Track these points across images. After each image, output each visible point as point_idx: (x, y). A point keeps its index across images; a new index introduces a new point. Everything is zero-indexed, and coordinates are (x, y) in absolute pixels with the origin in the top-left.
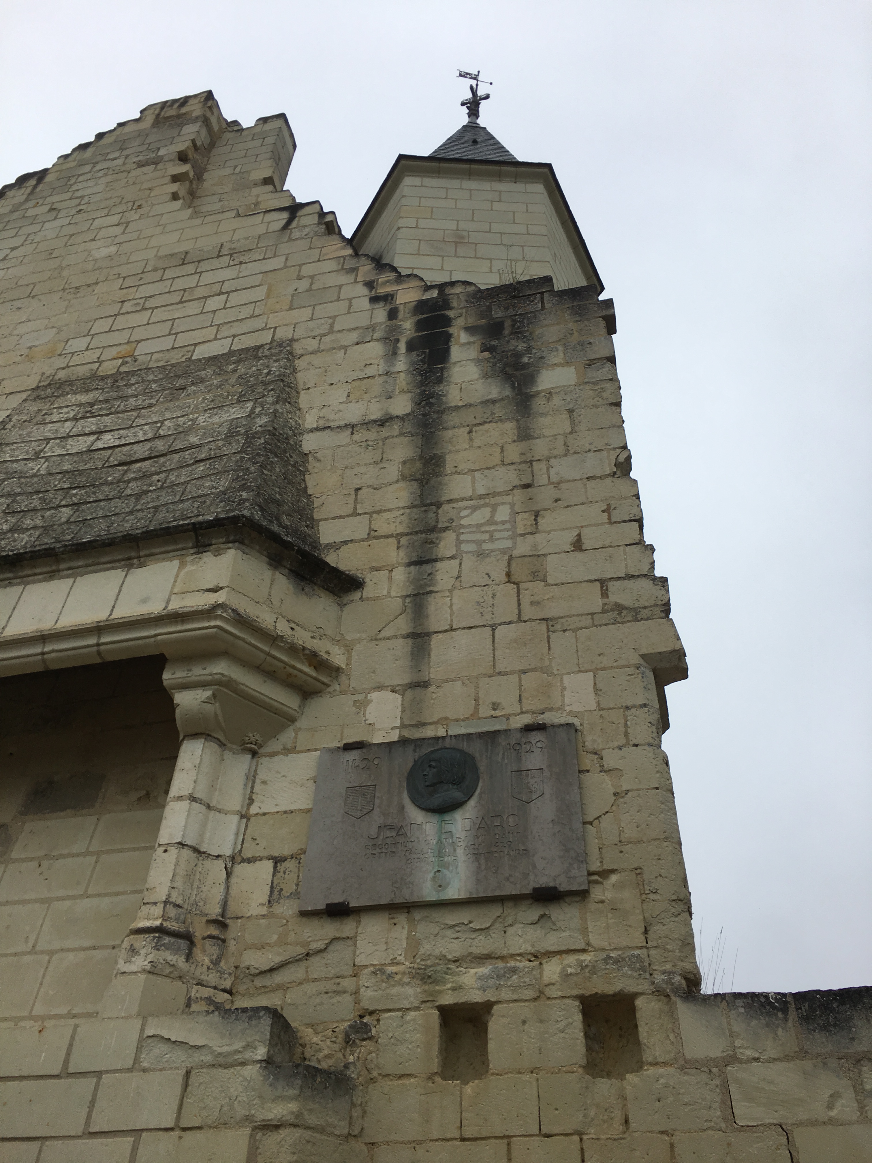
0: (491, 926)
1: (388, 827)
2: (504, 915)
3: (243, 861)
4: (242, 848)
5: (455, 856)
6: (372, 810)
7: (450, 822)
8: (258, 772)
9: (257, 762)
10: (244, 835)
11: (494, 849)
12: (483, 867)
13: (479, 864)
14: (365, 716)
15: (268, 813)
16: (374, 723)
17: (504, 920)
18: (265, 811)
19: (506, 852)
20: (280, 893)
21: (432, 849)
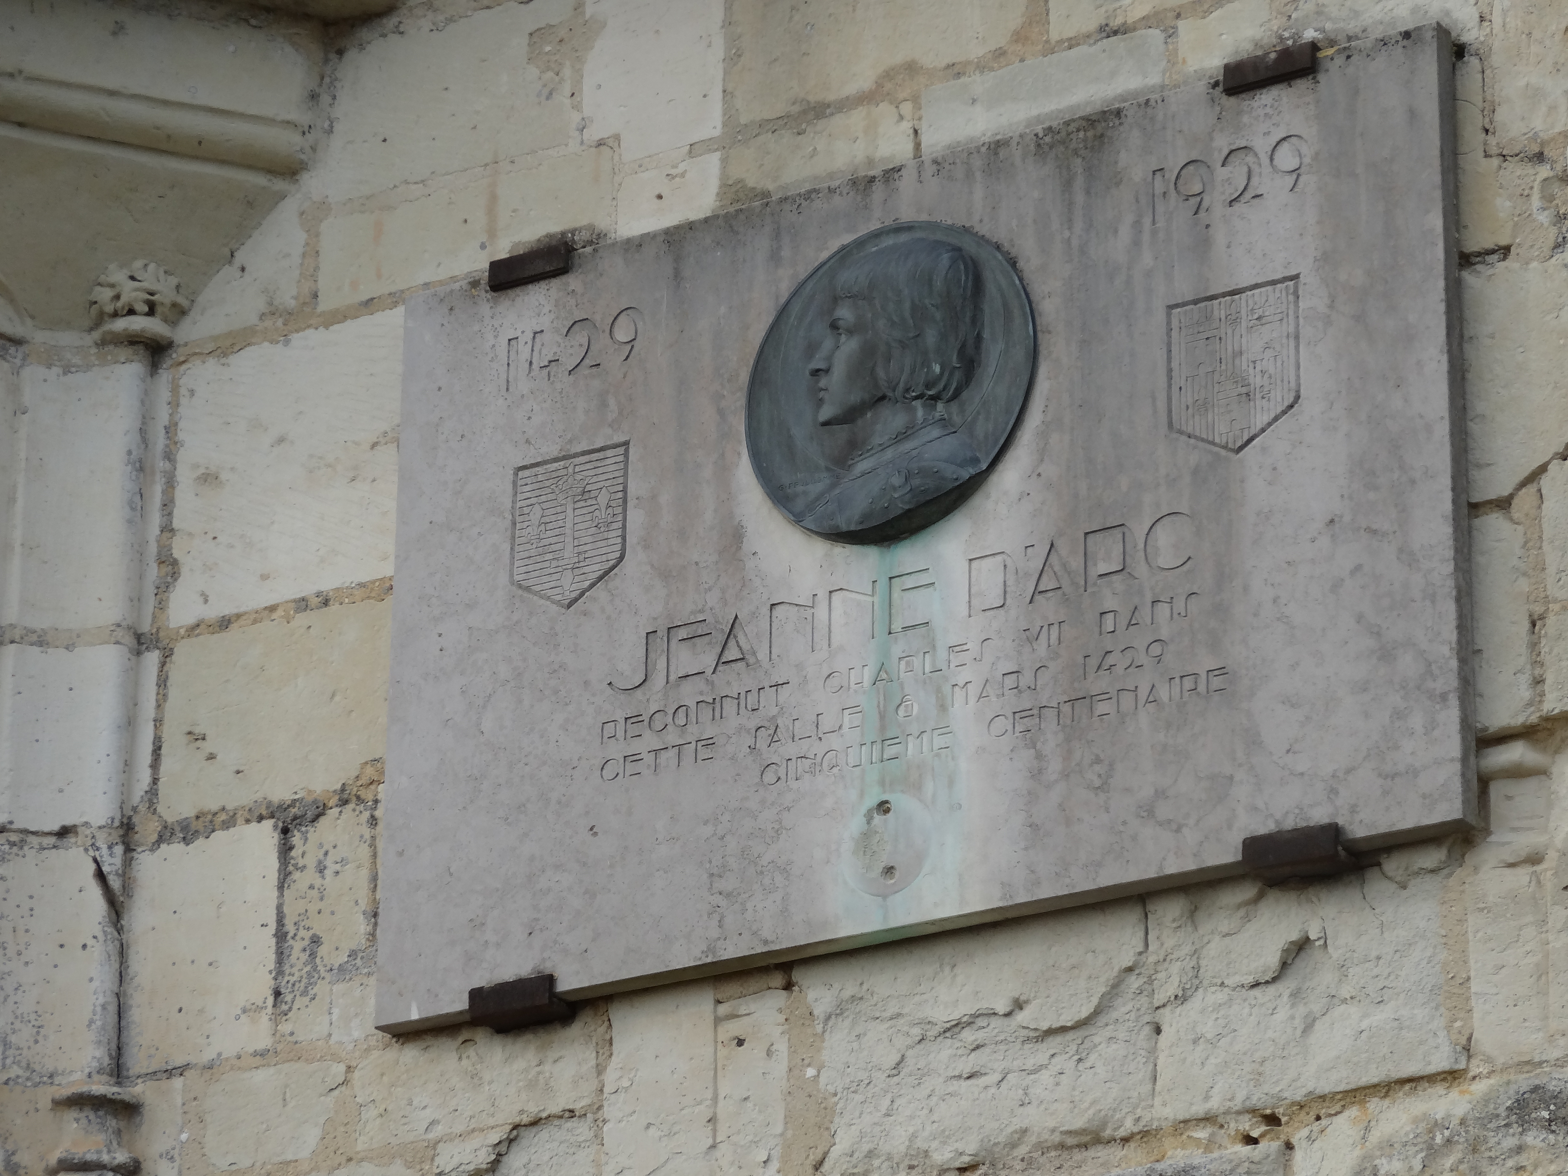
0: (1097, 1012)
1: (683, 633)
2: (1152, 959)
3: (165, 835)
4: (155, 781)
5: (945, 730)
6: (621, 558)
7: (924, 579)
8: (181, 436)
9: (175, 389)
10: (158, 722)
11: (1098, 684)
12: (1054, 766)
13: (1039, 756)
14: (577, 107)
15: (238, 616)
16: (617, 137)
17: (1150, 981)
18: (228, 610)
19: (1143, 693)
20: (313, 955)
21: (855, 708)
